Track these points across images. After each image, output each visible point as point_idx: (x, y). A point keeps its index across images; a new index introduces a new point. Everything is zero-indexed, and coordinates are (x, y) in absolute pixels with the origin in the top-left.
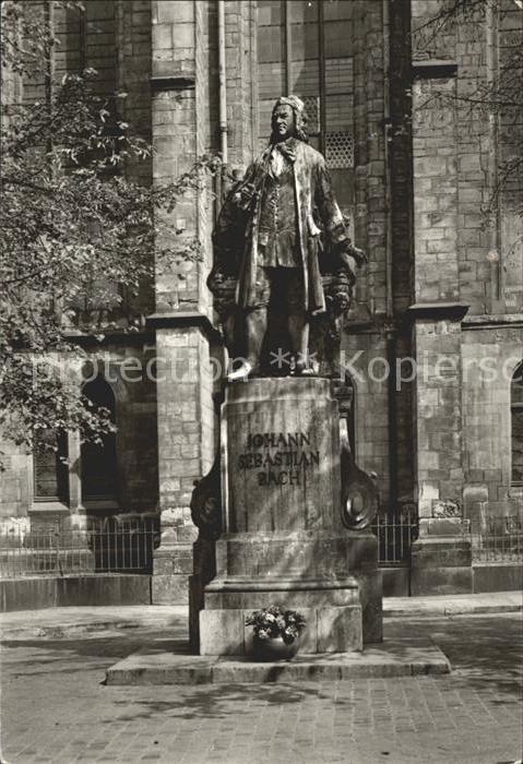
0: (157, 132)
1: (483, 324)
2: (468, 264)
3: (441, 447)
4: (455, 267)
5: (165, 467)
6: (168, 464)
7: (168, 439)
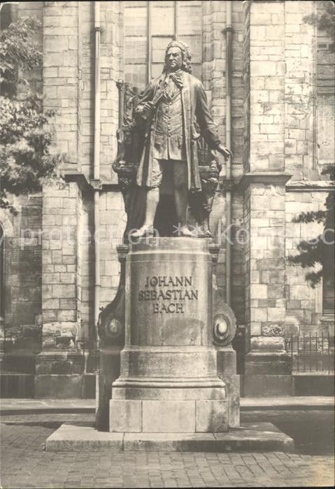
0: (47, 32)
1: (302, 187)
2: (291, 141)
3: (268, 282)
4: (281, 145)
5: (47, 290)
6: (50, 287)
7: (51, 268)
